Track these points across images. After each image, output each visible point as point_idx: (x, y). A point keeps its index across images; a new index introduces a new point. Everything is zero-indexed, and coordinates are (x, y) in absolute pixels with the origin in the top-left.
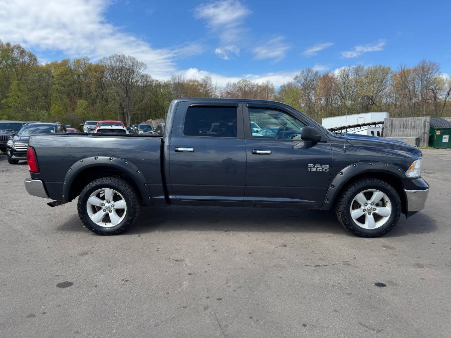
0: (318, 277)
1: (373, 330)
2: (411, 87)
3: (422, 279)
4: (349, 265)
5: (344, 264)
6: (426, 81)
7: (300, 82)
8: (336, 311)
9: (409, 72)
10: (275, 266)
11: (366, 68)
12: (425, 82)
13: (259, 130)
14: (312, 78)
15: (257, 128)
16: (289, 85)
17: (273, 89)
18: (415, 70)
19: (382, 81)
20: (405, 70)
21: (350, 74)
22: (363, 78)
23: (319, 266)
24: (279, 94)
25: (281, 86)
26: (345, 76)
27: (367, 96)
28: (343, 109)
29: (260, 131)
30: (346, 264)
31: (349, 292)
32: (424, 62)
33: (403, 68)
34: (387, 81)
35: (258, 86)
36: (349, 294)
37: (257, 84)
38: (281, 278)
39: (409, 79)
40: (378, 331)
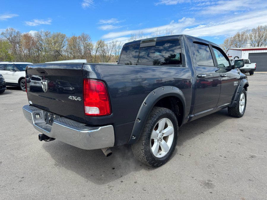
7: (6, 37)
11: (52, 33)
12: (85, 45)
19: (62, 42)
27: (56, 50)
32: (83, 34)
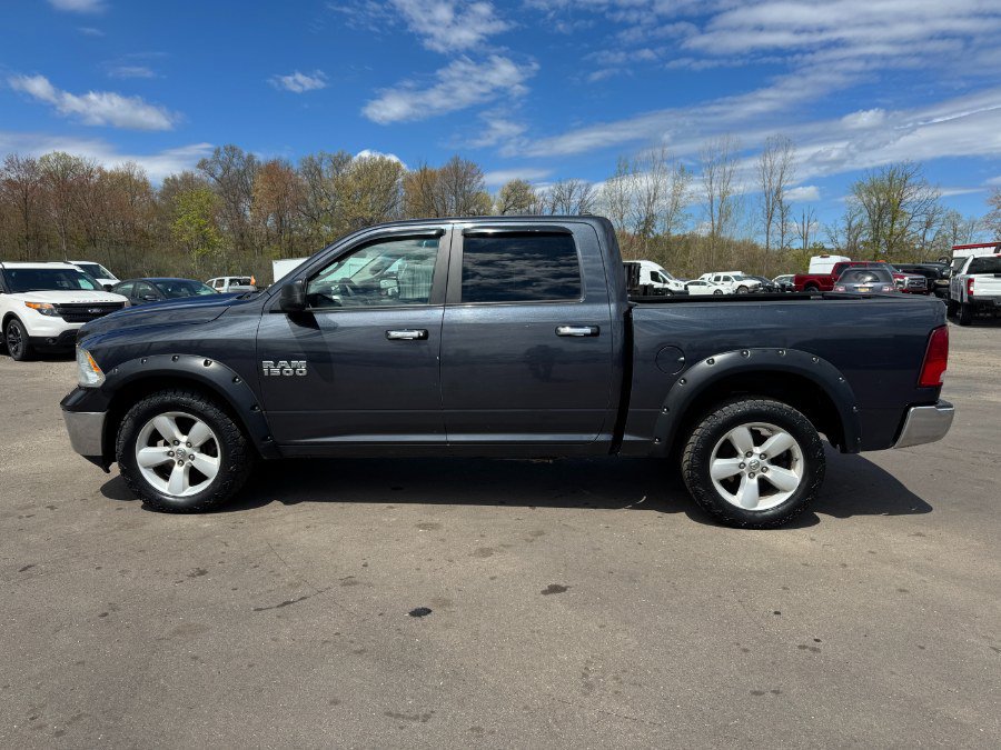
0: (288, 631)
1: (416, 718)
2: (439, 206)
3: (492, 578)
4: (355, 583)
5: (344, 585)
6: (463, 197)
7: (213, 176)
8: (335, 702)
9: (433, 175)
10: (179, 632)
12: (461, 199)
13: (113, 282)
14: (242, 168)
15: (108, 277)
16: (188, 181)
17: (145, 183)
18: (443, 174)
19: (387, 190)
20: (427, 173)
21: (324, 168)
22: (350, 178)
23: (288, 603)
24: (163, 198)
25: (167, 181)
26: (313, 170)
27: (362, 217)
28: (316, 241)
29: (117, 285)
30: (349, 582)
31: (359, 647)
32: (456, 160)
33: (423, 166)
34: (396, 191)
35: (104, 175)
36: (360, 652)
37: (100, 169)
38: (195, 658)
39: (435, 191)
40: (426, 718)
